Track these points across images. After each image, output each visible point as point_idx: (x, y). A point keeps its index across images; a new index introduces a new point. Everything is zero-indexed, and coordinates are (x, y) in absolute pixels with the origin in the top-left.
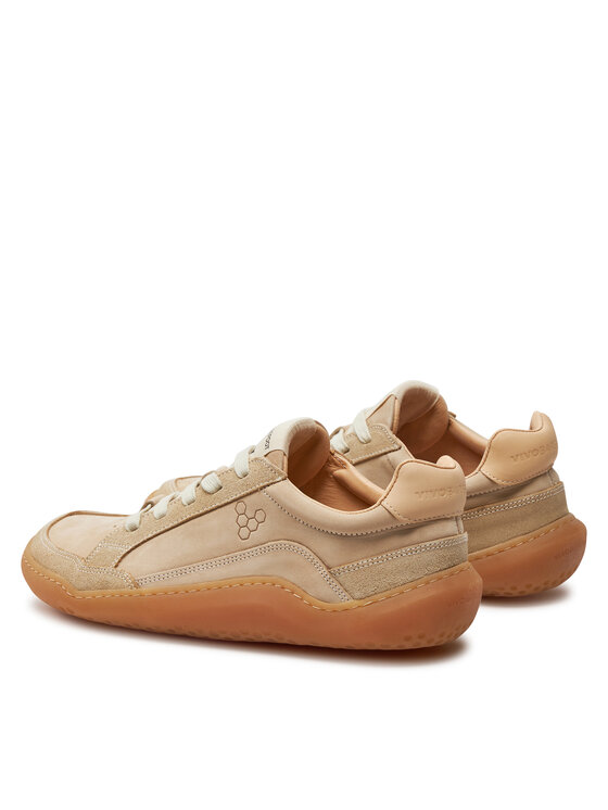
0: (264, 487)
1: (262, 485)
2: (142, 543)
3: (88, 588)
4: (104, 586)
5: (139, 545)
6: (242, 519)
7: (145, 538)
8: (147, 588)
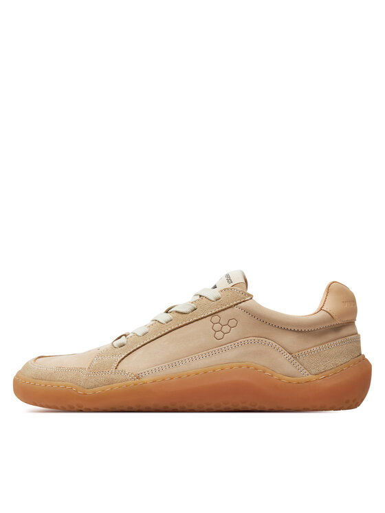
0: (237, 304)
1: (235, 303)
2: (133, 351)
3: (95, 386)
4: (111, 382)
5: (131, 353)
6: (217, 327)
7: (135, 348)
8: (147, 379)
